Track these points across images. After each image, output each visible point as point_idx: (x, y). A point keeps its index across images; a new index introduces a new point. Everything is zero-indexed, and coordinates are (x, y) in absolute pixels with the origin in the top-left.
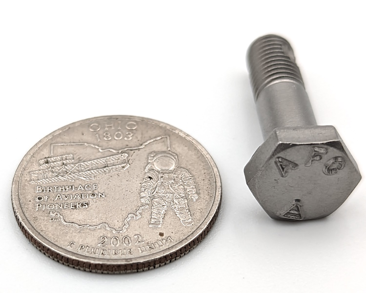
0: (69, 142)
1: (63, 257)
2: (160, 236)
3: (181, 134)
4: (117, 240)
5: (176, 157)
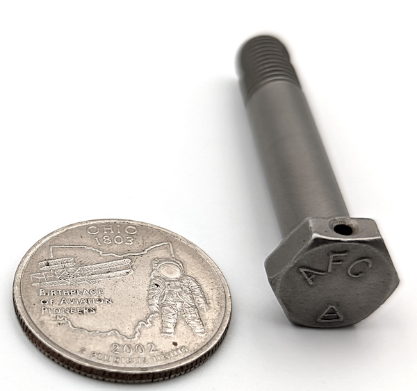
0: (68, 244)
2: (173, 346)
4: (130, 348)
5: (181, 265)
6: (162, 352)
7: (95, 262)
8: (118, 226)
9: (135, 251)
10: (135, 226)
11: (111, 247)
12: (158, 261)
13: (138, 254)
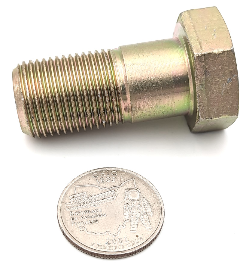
1: (89, 252)
2: (136, 237)
3: (140, 177)
4: (115, 241)
5: (139, 191)
6: (131, 242)
7: (97, 194)
8: (108, 171)
10: (116, 171)
11: (105, 184)
12: (128, 190)
13: (118, 187)
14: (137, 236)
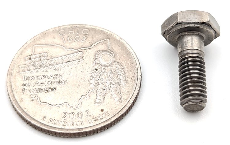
0: (45, 43)
3: (117, 38)
4: (73, 115)
5: (113, 54)
6: (93, 117)
7: (60, 55)
8: (78, 29)
9: (86, 46)
10: (88, 29)
11: (72, 44)
12: (100, 52)
13: (88, 48)
14: (102, 110)
